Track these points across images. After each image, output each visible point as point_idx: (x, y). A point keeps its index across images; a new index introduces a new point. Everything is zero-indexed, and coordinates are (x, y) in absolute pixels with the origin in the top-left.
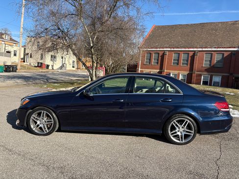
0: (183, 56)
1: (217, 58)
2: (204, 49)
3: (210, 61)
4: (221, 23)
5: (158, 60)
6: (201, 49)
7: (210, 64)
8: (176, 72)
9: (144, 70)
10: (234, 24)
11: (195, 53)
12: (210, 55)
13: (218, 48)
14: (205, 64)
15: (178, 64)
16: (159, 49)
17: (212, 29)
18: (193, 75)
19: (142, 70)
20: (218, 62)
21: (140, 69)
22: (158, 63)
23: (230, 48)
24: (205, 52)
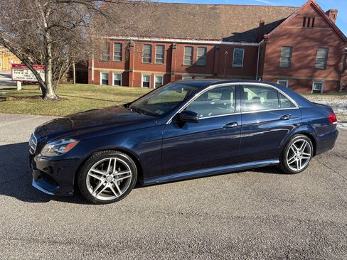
0: (157, 50)
1: (199, 53)
2: (183, 41)
3: (192, 58)
4: (199, 5)
5: (121, 54)
6: (179, 41)
7: (191, 62)
8: (149, 73)
9: (100, 69)
10: (213, 9)
11: (172, 46)
12: (191, 49)
13: (199, 40)
14: (186, 62)
15: (150, 61)
16: (120, 38)
17: (190, 14)
18: (172, 76)
19: (96, 69)
20: (200, 58)
21: (93, 69)
22: (121, 59)
23: (213, 40)
24: (185, 45)
